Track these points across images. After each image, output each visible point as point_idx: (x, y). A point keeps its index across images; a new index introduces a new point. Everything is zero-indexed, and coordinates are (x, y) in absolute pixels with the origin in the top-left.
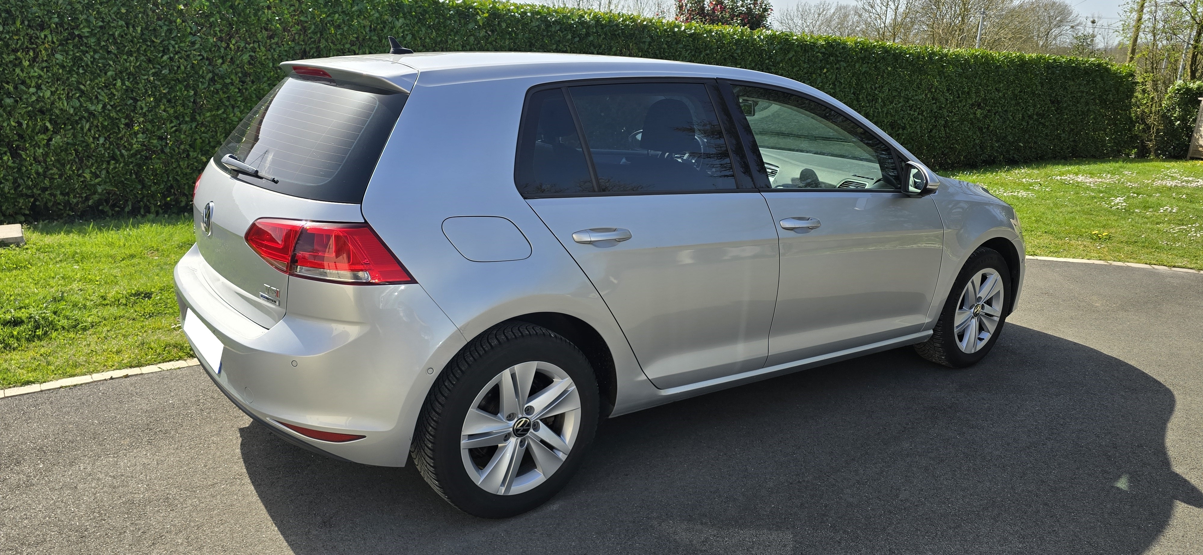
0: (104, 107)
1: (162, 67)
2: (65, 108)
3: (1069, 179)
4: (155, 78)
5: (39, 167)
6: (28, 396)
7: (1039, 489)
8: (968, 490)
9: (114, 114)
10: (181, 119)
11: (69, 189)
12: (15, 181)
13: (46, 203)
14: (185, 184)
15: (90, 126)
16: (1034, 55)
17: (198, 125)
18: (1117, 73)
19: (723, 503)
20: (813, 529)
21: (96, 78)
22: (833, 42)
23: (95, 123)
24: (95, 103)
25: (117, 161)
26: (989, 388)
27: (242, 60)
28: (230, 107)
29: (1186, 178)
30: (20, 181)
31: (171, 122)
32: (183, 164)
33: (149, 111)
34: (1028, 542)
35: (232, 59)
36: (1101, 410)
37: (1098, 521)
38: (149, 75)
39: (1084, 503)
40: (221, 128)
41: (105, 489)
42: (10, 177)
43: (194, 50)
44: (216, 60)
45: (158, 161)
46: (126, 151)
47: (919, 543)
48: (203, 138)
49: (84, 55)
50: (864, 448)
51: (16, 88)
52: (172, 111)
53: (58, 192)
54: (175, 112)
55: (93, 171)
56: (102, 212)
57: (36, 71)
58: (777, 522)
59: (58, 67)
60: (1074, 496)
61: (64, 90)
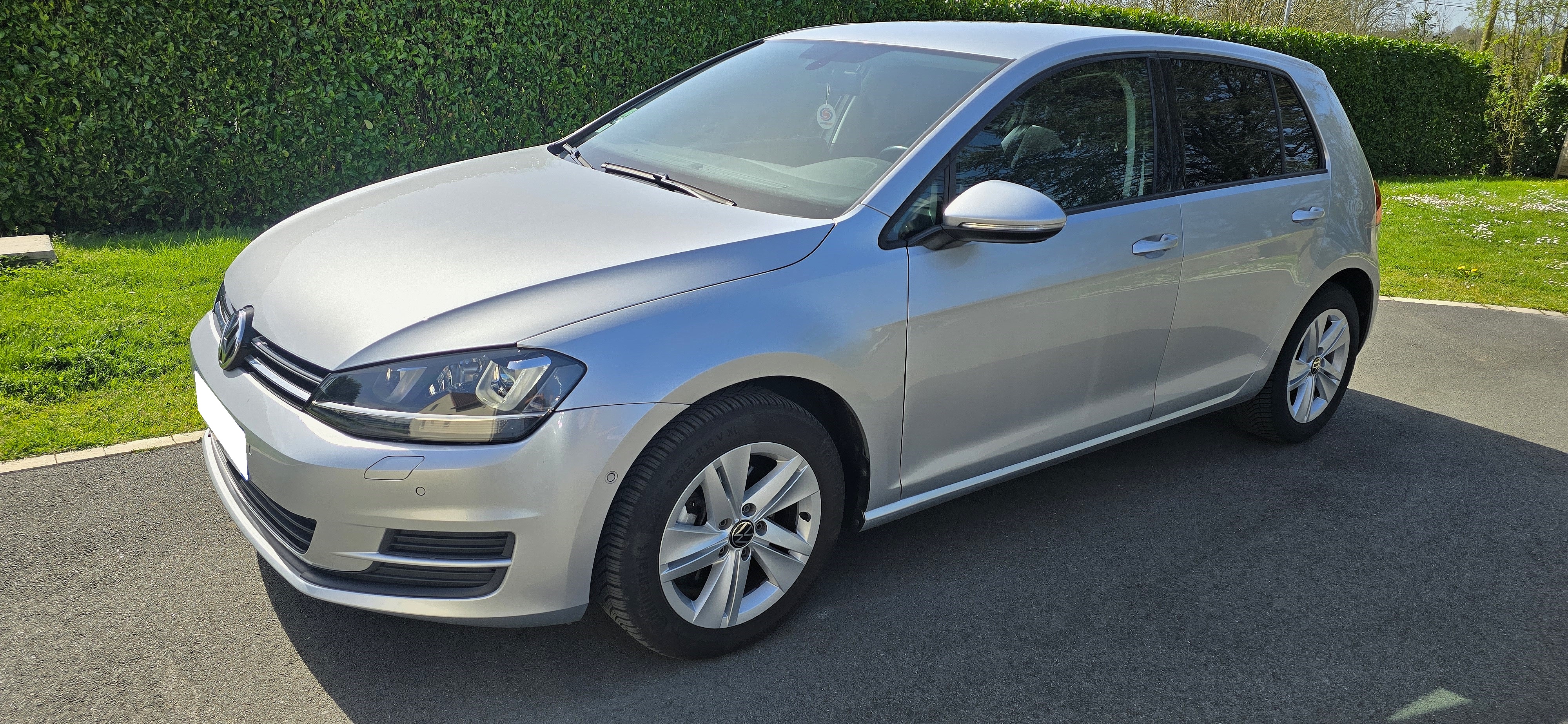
0: (151, 79)
1: (228, 27)
2: (99, 80)
3: (1413, 199)
4: (220, 42)
5: (65, 159)
6: (89, 463)
7: (1452, 597)
8: (1361, 598)
9: (165, 89)
10: (256, 99)
11: (105, 190)
12: (32, 178)
13: (75, 208)
14: (261, 187)
15: (133, 106)
16: (1366, 38)
17: (278, 106)
18: (1468, 63)
19: (1044, 613)
20: (1169, 648)
21: (140, 40)
22: (1111, 14)
23: (140, 101)
24: (138, 74)
25: (169, 154)
26: (1364, 466)
27: (336, 21)
28: (320, 84)
29: (1561, 202)
30: (39, 178)
31: (242, 102)
32: (259, 159)
33: (212, 86)
34: (1451, 666)
35: (323, 18)
36: (1512, 496)
37: (1536, 639)
38: (211, 38)
39: (1513, 616)
40: (308, 112)
41: (214, 588)
42: (25, 173)
43: (272, 5)
44: (301, 20)
45: (225, 155)
46: (181, 140)
47: (1309, 667)
48: (285, 126)
49: (124, 7)
50: (1216, 542)
51: (31, 51)
52: (243, 88)
53: (91, 195)
54: (247, 88)
55: (138, 166)
56: (151, 222)
57: (58, 29)
58: (1120, 639)
59: (88, 23)
60: (1499, 607)
61: (96, 55)
